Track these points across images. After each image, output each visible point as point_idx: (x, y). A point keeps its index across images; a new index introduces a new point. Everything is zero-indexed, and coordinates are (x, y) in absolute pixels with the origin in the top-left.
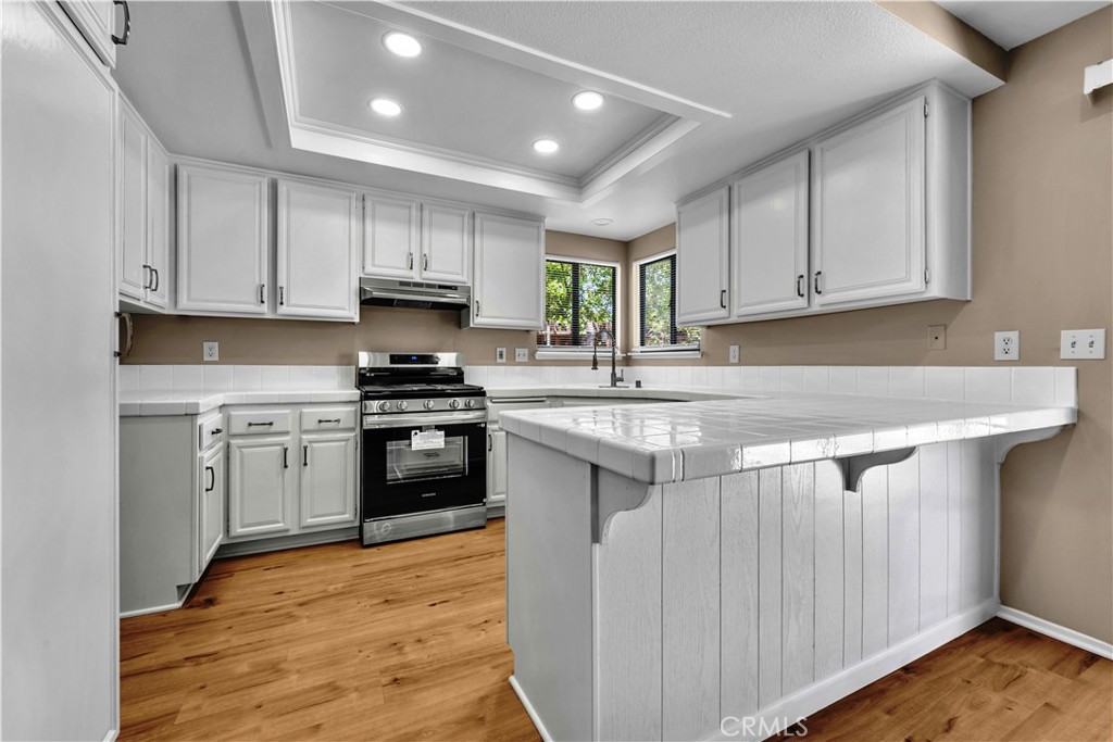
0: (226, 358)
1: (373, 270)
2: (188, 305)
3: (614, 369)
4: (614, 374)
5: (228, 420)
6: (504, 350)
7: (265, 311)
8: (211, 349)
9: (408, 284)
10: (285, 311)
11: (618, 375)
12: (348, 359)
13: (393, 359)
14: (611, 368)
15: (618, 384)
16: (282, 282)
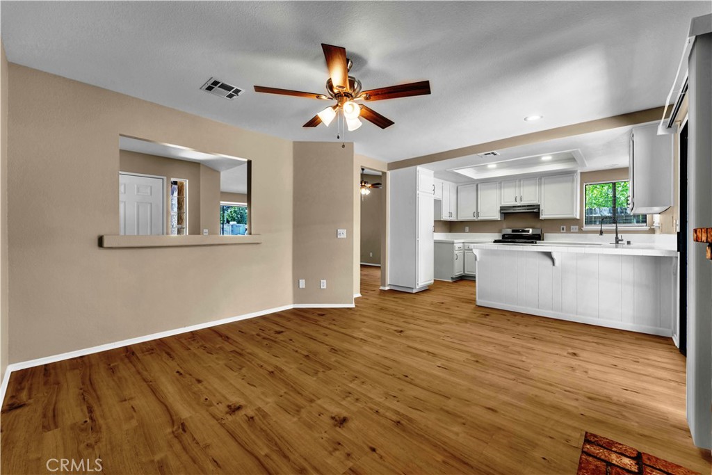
0: (471, 231)
1: (504, 204)
2: (460, 219)
3: (617, 235)
4: (617, 238)
5: (464, 246)
6: (565, 227)
7: (475, 219)
8: (467, 229)
9: (515, 207)
10: (480, 218)
11: (620, 238)
12: (500, 231)
13: (513, 231)
14: (615, 235)
15: (620, 242)
16: (479, 211)
